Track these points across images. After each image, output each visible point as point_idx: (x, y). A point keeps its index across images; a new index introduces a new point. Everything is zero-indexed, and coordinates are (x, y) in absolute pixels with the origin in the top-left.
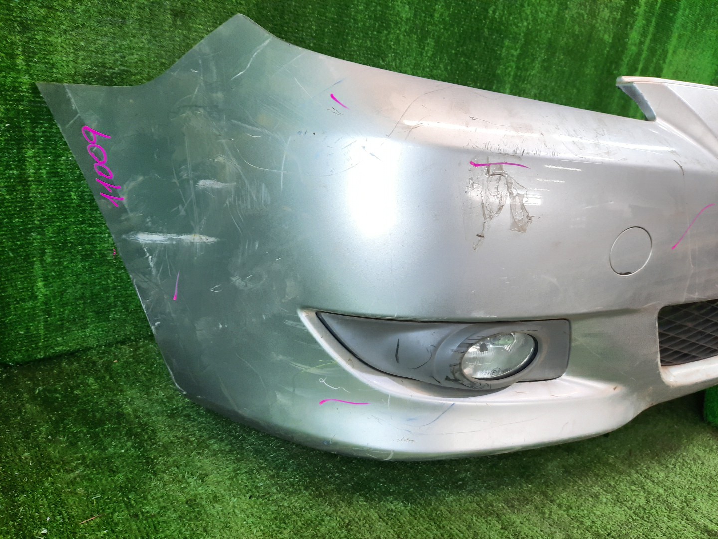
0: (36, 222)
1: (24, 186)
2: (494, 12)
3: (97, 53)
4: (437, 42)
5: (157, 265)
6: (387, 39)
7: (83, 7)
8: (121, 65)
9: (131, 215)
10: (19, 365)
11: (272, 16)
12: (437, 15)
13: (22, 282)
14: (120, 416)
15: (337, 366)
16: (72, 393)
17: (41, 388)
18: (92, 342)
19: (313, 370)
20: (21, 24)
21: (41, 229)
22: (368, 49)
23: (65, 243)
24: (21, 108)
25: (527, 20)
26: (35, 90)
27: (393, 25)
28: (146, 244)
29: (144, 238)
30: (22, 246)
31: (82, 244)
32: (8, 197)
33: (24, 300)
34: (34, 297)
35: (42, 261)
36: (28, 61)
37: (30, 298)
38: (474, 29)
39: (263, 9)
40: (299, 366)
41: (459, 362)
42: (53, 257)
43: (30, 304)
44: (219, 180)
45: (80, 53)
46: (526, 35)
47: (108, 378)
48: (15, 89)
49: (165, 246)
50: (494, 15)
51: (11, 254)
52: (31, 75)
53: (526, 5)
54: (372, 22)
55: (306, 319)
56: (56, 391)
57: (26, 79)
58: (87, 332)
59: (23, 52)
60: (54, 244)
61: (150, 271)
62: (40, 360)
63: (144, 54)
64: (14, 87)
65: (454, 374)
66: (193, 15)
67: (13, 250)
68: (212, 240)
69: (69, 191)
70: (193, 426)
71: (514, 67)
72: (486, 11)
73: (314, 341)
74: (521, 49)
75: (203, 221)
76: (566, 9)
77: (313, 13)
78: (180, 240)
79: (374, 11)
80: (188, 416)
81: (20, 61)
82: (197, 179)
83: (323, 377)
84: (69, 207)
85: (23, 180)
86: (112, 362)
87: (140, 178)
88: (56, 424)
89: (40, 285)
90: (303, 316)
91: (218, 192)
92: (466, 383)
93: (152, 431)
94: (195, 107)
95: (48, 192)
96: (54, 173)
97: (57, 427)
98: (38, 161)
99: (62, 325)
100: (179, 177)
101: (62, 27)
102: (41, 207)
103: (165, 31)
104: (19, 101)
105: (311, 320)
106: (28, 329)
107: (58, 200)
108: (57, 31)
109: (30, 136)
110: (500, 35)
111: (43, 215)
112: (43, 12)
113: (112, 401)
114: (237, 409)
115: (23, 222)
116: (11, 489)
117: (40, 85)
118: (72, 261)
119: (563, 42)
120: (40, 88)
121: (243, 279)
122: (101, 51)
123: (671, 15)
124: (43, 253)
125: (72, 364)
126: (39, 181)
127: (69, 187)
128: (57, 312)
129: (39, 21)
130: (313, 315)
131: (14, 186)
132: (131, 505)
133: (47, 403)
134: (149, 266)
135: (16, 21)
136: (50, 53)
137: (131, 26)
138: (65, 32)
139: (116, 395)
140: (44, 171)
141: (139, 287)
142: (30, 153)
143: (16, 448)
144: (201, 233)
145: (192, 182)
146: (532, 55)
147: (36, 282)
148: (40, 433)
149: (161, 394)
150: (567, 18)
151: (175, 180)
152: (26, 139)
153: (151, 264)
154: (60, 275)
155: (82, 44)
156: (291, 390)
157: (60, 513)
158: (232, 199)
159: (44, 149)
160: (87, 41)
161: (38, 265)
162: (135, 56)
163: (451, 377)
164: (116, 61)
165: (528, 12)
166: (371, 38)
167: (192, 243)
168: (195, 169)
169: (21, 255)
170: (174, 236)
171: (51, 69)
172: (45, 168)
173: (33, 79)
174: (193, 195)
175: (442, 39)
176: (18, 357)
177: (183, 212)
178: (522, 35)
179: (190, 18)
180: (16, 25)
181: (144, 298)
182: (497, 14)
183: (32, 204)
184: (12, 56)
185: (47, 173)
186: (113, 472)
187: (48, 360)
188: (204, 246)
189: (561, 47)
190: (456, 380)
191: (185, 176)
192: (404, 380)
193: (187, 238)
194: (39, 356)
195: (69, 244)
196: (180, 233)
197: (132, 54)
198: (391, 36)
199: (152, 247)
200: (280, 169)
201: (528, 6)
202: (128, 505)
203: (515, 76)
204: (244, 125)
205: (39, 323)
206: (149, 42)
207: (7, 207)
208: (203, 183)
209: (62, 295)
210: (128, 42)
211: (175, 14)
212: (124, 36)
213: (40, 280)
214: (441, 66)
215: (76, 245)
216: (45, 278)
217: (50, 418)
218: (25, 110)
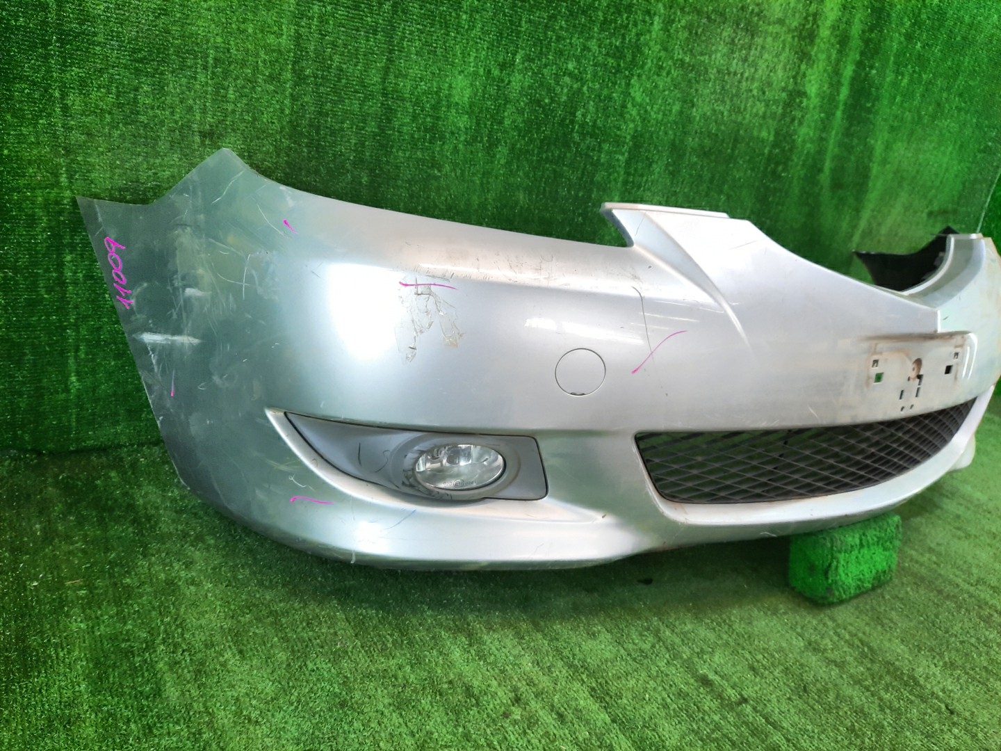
0: (72, 320)
1: (62, 287)
2: (584, 115)
3: (131, 170)
4: (512, 149)
5: (158, 362)
6: (442, 150)
7: (119, 132)
8: (154, 181)
9: (138, 316)
10: (52, 453)
11: (308, 132)
12: (507, 122)
13: (57, 375)
14: (131, 507)
15: (300, 463)
16: (93, 482)
17: (65, 475)
18: (123, 440)
19: (283, 468)
20: (65, 149)
21: (76, 327)
22: (418, 160)
23: (99, 341)
24: (62, 218)
25: (633, 121)
26: (74, 203)
27: (448, 135)
28: (149, 343)
29: (148, 338)
30: (57, 341)
31: (115, 344)
32: (46, 296)
33: (57, 392)
34: (67, 390)
35: (76, 357)
36: (70, 177)
37: (63, 391)
38: (559, 134)
39: (297, 126)
40: (272, 463)
41: (411, 467)
42: (87, 354)
43: (63, 396)
44: (200, 289)
45: (117, 170)
46: (633, 137)
47: (130, 473)
48: (57, 203)
49: (163, 346)
50: (585, 118)
51: (48, 349)
52: (72, 191)
53: (629, 105)
54: (422, 134)
55: (273, 417)
56: (79, 479)
57: (68, 193)
58: (119, 429)
59: (67, 170)
60: (88, 341)
61: (153, 368)
62: (72, 452)
63: (176, 170)
64: (56, 200)
65: (408, 480)
66: (222, 135)
67: (49, 345)
68: (195, 341)
69: (104, 293)
70: (197, 523)
71: (622, 173)
72: (574, 114)
73: (280, 438)
74: (629, 153)
75: (189, 325)
76: (693, 106)
77: (352, 128)
78: (173, 342)
79: (423, 122)
80: (196, 514)
81: (63, 179)
82: (185, 287)
83: (291, 474)
84: (103, 308)
85: (61, 283)
86: (138, 460)
87: (145, 285)
88: (70, 506)
89: (73, 379)
90: (270, 414)
91: (199, 299)
92: (421, 489)
93: (155, 522)
94: (184, 225)
95: (84, 294)
96: (89, 277)
97: (69, 508)
98: (75, 265)
99: (94, 419)
100: (172, 285)
101: (99, 149)
102: (76, 307)
103: (194, 150)
104: (60, 213)
105: (277, 419)
106: (60, 420)
107: (93, 301)
108: (95, 153)
109: (68, 243)
110: (597, 139)
111: (78, 314)
112: (83, 137)
113: (127, 493)
114: (226, 504)
115: (60, 321)
116: (16, 550)
117: (78, 198)
118: (105, 359)
119: (691, 142)
120: (78, 201)
121: (221, 377)
122: (136, 168)
123: (869, 105)
124: (77, 350)
125: (101, 458)
126: (75, 283)
127: (104, 290)
128: (89, 406)
129: (79, 145)
130: (282, 414)
131: (52, 287)
132: (114, 577)
133: (67, 488)
134: (152, 364)
135: (60, 146)
136: (88, 171)
137: (163, 146)
138: (102, 153)
139: (133, 488)
140: (81, 275)
141: (146, 383)
142: (69, 258)
143: (29, 520)
144: (189, 335)
145: (181, 290)
146: (647, 159)
147: (69, 376)
148: (54, 511)
149: (176, 492)
150: (695, 117)
151: (169, 288)
152: (65, 246)
153: (154, 362)
154: (94, 372)
155: (118, 162)
156: (267, 486)
157: (52, 573)
158: (208, 306)
159: (81, 255)
160: (122, 161)
161: (71, 361)
162: (167, 172)
163: (407, 483)
164: (149, 177)
165: (634, 112)
166: (422, 149)
167: (183, 344)
168: (183, 278)
169: (56, 350)
170: (170, 337)
171: (89, 184)
172: (81, 272)
173: (74, 194)
174: (182, 302)
175: (518, 146)
176: (51, 446)
177: (175, 316)
178: (628, 137)
179: (218, 138)
180: (60, 149)
181: (150, 394)
182: (589, 117)
183: (68, 303)
184: (56, 175)
185: (84, 276)
186: (107, 550)
187: (78, 452)
188: (191, 345)
189: (692, 148)
190: (411, 486)
191: (176, 285)
192: (370, 485)
193: (177, 338)
194: (71, 449)
195: (102, 343)
196: (173, 334)
197: (164, 171)
198: (446, 147)
199: (155, 347)
200: (242, 281)
201: (634, 106)
202: (111, 576)
203: (625, 183)
204: (217, 243)
205: (71, 415)
206: (180, 159)
207: (45, 305)
208: (189, 291)
209: (95, 390)
210: (160, 160)
211: (203, 135)
212: (157, 155)
213: (73, 374)
214: (521, 173)
215: (110, 344)
216: (78, 374)
217: (66, 501)
218: (64, 220)
